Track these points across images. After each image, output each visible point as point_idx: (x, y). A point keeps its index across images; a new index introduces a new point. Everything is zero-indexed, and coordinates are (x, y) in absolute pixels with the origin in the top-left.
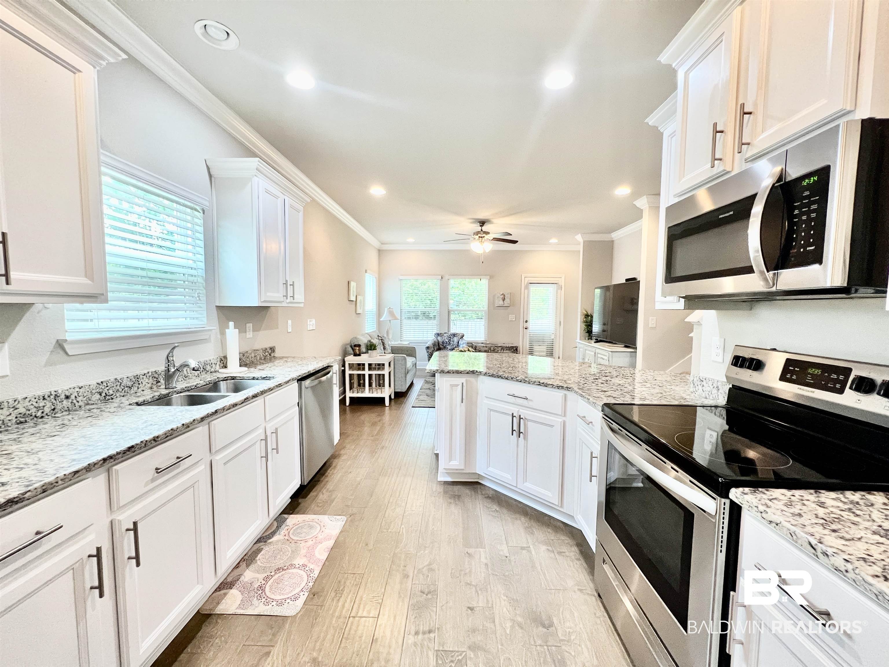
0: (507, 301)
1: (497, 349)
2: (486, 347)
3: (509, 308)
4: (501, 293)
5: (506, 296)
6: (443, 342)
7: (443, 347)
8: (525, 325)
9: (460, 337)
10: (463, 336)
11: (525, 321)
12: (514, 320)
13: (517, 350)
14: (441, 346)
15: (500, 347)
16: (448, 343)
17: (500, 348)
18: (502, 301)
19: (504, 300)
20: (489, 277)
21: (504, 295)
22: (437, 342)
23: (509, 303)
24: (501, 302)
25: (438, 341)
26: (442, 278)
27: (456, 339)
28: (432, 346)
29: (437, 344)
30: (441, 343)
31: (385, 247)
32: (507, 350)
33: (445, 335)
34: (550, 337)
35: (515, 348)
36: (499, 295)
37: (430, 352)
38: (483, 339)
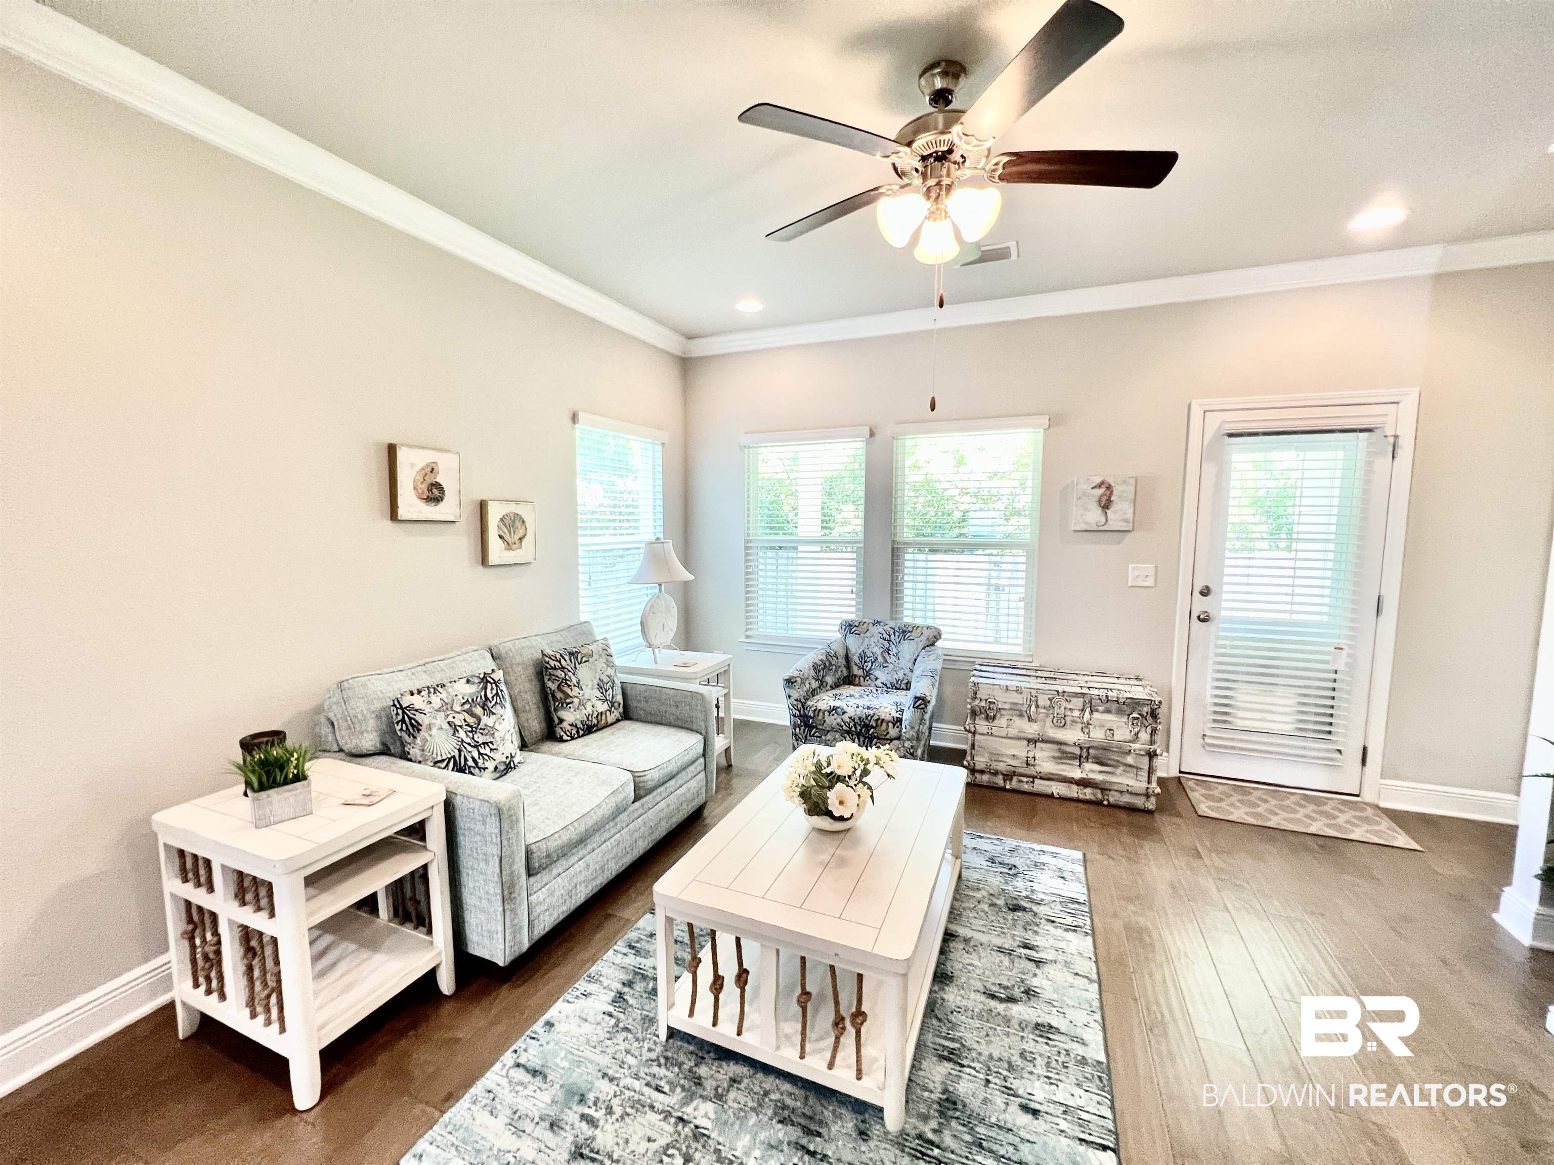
0: (1120, 512)
1: (1064, 704)
2: (1018, 691)
3: (1130, 535)
4: (1098, 480)
5: (1117, 490)
6: (863, 657)
7: (860, 672)
8: (1201, 605)
9: (923, 641)
10: (937, 636)
11: (1197, 589)
12: (1150, 582)
13: (1154, 715)
14: (856, 671)
15: (1077, 695)
16: (880, 659)
17: (1078, 702)
18: (1099, 511)
19: (1106, 505)
20: (1045, 420)
21: (1109, 487)
22: (841, 652)
23: (1130, 516)
24: (1094, 516)
25: (847, 649)
26: (872, 434)
27: (907, 649)
28: (813, 673)
29: (842, 661)
30: (856, 659)
31: (700, 348)
32: (1108, 711)
33: (876, 630)
34: (1327, 662)
35: (1146, 709)
36: (1086, 487)
37: (795, 695)
38: (1019, 650)
